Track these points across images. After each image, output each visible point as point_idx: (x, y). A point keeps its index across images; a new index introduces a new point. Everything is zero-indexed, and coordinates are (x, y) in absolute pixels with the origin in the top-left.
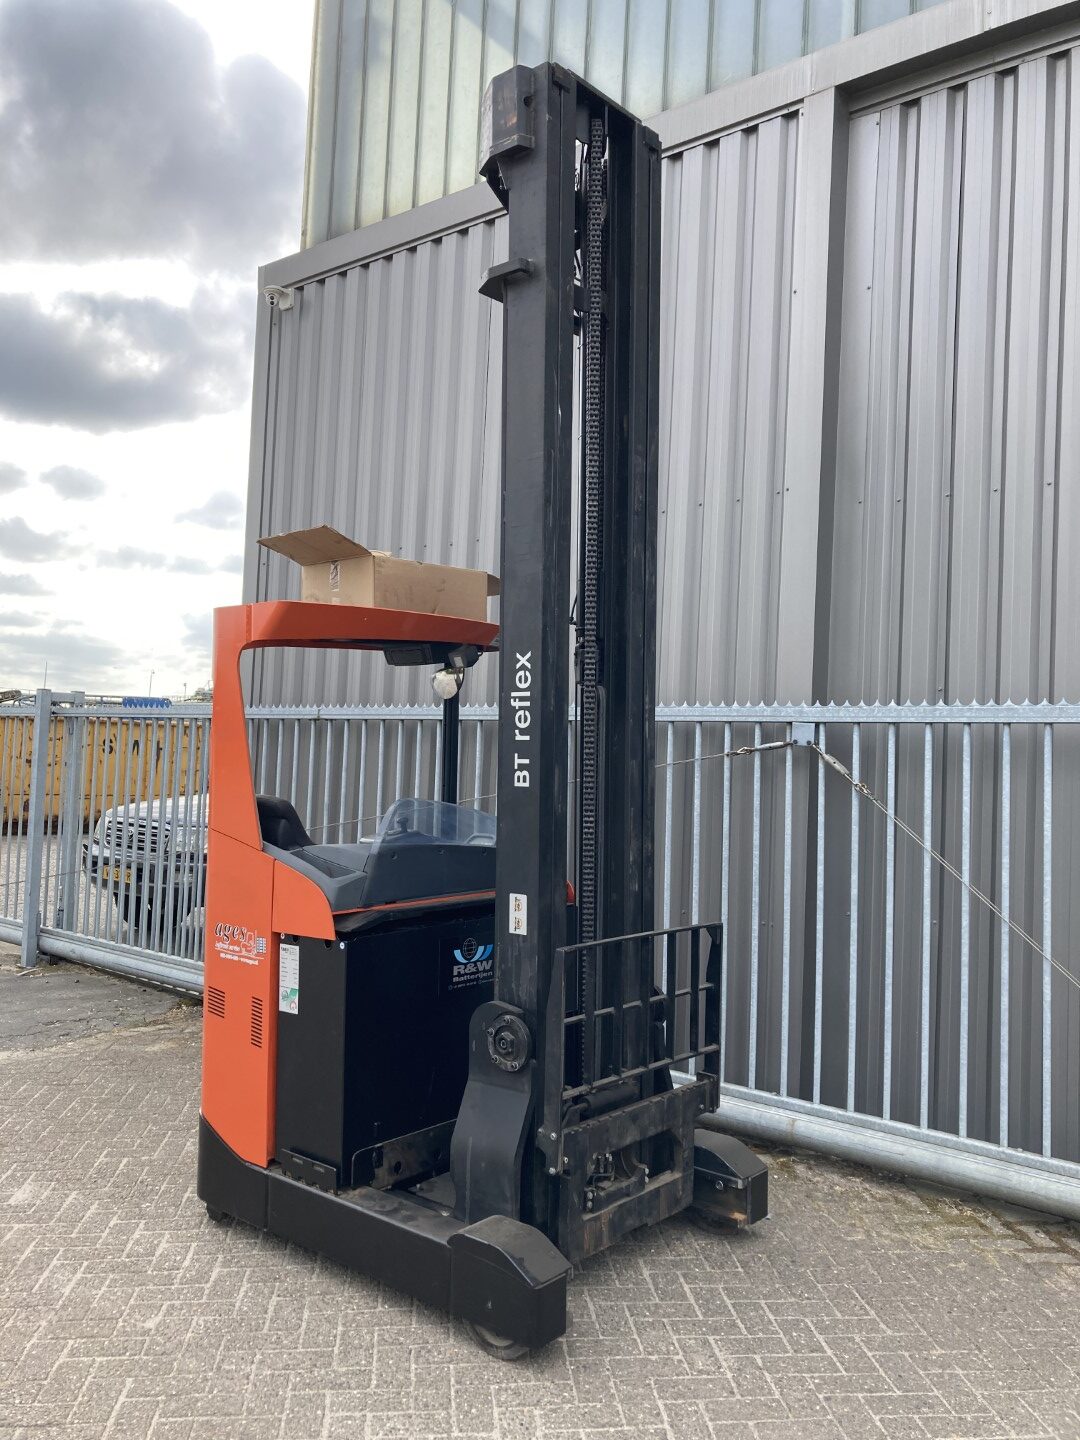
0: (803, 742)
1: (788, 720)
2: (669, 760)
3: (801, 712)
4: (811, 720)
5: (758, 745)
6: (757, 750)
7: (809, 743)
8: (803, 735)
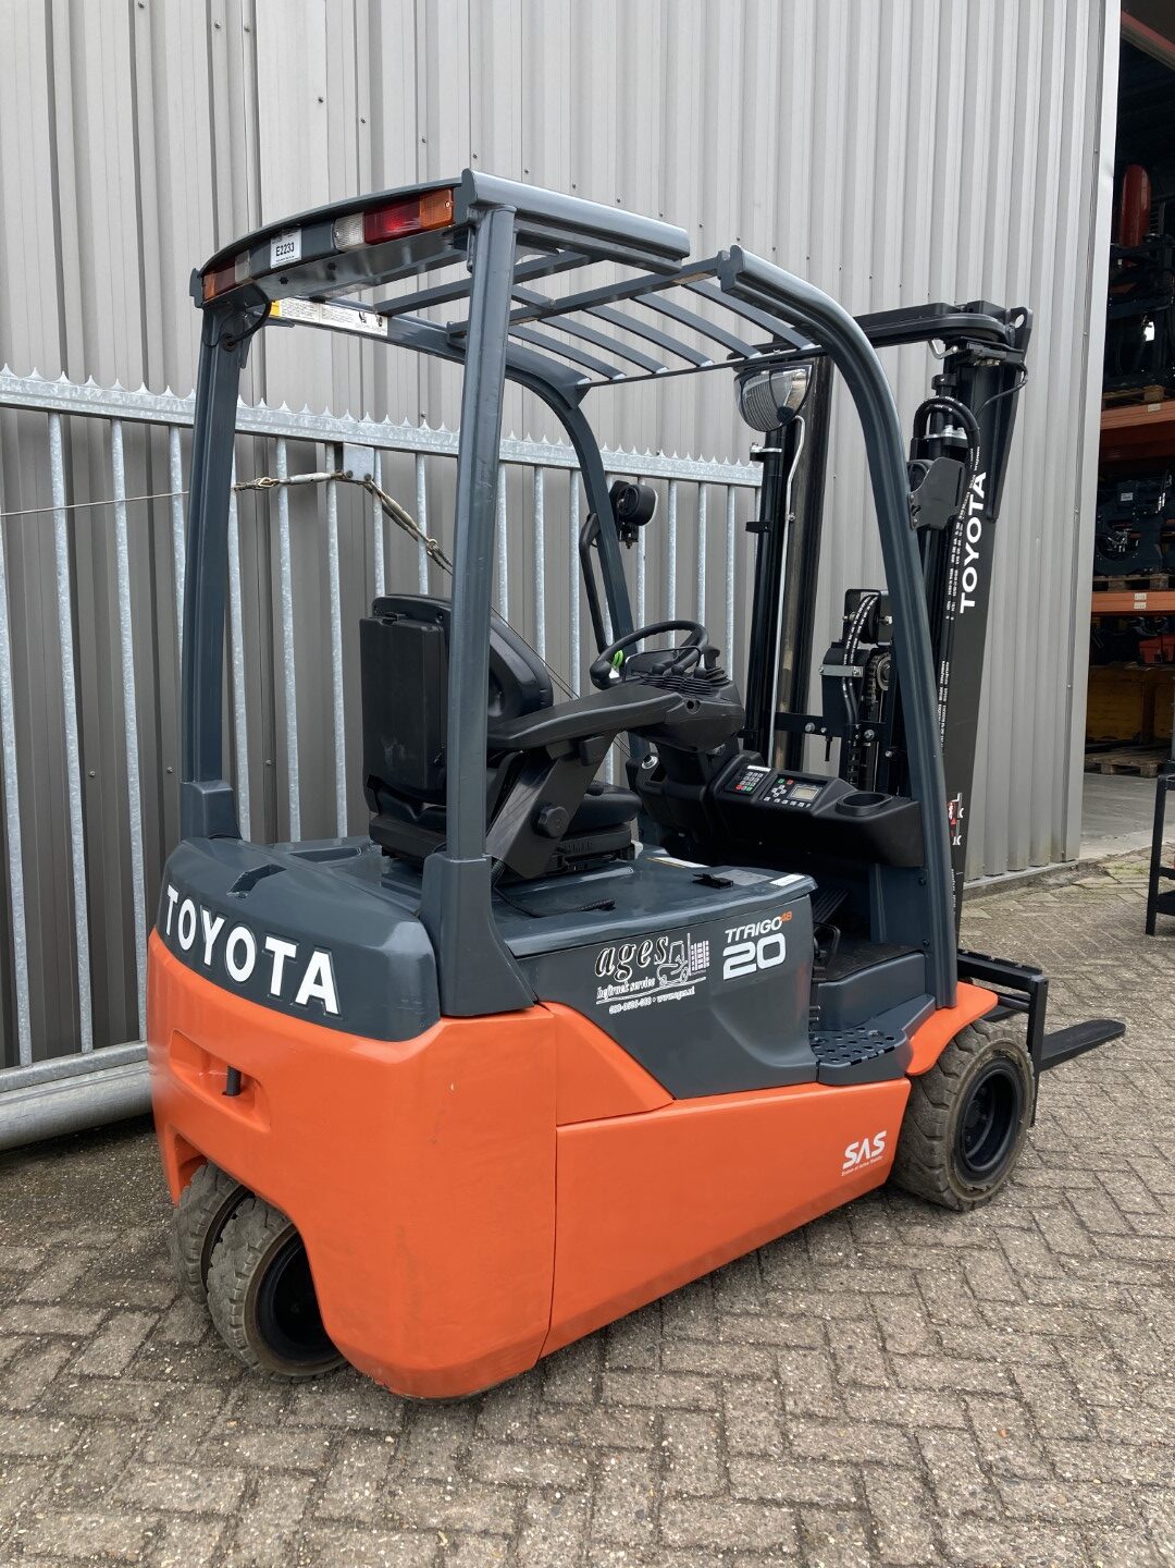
0: (358, 476)
1: (337, 438)
2: (120, 492)
3: (355, 427)
4: (369, 443)
5: (283, 478)
6: (284, 484)
7: (368, 477)
8: (359, 464)
